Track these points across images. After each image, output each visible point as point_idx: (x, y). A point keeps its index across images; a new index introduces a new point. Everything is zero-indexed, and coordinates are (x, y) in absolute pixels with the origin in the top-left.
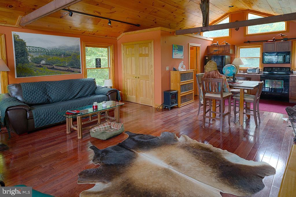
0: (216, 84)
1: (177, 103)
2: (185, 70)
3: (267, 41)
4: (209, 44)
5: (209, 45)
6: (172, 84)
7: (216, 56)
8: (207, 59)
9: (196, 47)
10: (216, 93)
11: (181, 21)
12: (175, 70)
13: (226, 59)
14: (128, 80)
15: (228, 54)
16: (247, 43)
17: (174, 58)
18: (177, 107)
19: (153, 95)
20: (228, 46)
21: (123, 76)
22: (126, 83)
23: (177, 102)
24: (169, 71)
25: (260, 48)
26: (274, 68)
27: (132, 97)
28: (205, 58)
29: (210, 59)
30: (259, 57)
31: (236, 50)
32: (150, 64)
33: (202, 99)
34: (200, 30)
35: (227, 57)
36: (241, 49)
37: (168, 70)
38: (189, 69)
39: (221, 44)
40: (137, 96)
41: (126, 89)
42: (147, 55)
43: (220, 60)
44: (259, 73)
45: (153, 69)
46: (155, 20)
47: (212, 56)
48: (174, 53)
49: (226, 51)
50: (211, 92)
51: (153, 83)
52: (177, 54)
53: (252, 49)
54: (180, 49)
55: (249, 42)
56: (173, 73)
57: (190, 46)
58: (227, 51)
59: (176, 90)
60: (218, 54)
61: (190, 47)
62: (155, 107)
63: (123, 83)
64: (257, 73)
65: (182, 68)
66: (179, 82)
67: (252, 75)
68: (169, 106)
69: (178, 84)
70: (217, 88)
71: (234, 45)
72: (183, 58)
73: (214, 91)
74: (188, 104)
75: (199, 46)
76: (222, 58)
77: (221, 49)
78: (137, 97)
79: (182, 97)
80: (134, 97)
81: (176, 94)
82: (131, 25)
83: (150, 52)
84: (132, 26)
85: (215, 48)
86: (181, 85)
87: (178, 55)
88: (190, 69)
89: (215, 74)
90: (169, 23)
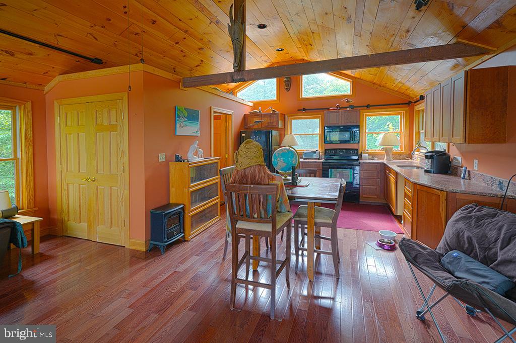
0: (262, 200)
1: (184, 233)
2: (203, 159)
3: (328, 109)
4: (247, 111)
5: (247, 113)
6: (173, 190)
7: (258, 132)
8: (244, 136)
9: (225, 115)
10: (260, 220)
11: (199, 65)
12: (178, 159)
13: (273, 136)
14: (71, 186)
15: (277, 129)
16: (302, 111)
17: (177, 134)
18: (183, 241)
19: (127, 220)
20: (276, 114)
21: (58, 178)
22: (65, 193)
23: (182, 229)
24: (167, 164)
25: (318, 120)
26: (338, 151)
27: (79, 228)
28: (241, 135)
29: (248, 137)
30: (319, 133)
31: (286, 122)
32: (121, 149)
33: (230, 234)
34: (229, 78)
35: (274, 133)
36: (293, 121)
37: (164, 160)
38: (211, 156)
39: (265, 111)
40: (91, 224)
41: (65, 207)
42: (112, 128)
43: (264, 138)
44: (319, 159)
45: (126, 159)
46: (139, 54)
47: (252, 132)
48: (178, 125)
49: (273, 122)
50: (249, 218)
51: (127, 192)
52: (186, 126)
53: (308, 121)
54: (193, 116)
55: (304, 109)
56: (174, 167)
57: (215, 112)
58: (275, 124)
59: (180, 205)
60: (260, 129)
61: (213, 114)
62: (130, 248)
63: (59, 194)
64: (316, 159)
65: (196, 156)
66: (187, 186)
67: (310, 162)
68: (162, 244)
69: (185, 189)
70: (263, 208)
71: (284, 115)
72: (199, 135)
73: (256, 216)
74: (207, 227)
75: (231, 113)
76: (268, 134)
77: (265, 120)
78: (90, 226)
79: (192, 216)
80: (84, 225)
81: (179, 213)
82: (78, 59)
83: (121, 121)
84: (82, 60)
85: (257, 119)
86: (192, 192)
87: (187, 129)
88: (214, 156)
89: (260, 172)
90: (173, 67)
